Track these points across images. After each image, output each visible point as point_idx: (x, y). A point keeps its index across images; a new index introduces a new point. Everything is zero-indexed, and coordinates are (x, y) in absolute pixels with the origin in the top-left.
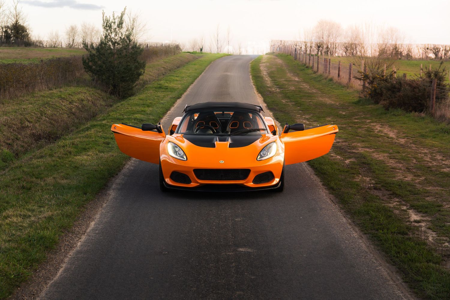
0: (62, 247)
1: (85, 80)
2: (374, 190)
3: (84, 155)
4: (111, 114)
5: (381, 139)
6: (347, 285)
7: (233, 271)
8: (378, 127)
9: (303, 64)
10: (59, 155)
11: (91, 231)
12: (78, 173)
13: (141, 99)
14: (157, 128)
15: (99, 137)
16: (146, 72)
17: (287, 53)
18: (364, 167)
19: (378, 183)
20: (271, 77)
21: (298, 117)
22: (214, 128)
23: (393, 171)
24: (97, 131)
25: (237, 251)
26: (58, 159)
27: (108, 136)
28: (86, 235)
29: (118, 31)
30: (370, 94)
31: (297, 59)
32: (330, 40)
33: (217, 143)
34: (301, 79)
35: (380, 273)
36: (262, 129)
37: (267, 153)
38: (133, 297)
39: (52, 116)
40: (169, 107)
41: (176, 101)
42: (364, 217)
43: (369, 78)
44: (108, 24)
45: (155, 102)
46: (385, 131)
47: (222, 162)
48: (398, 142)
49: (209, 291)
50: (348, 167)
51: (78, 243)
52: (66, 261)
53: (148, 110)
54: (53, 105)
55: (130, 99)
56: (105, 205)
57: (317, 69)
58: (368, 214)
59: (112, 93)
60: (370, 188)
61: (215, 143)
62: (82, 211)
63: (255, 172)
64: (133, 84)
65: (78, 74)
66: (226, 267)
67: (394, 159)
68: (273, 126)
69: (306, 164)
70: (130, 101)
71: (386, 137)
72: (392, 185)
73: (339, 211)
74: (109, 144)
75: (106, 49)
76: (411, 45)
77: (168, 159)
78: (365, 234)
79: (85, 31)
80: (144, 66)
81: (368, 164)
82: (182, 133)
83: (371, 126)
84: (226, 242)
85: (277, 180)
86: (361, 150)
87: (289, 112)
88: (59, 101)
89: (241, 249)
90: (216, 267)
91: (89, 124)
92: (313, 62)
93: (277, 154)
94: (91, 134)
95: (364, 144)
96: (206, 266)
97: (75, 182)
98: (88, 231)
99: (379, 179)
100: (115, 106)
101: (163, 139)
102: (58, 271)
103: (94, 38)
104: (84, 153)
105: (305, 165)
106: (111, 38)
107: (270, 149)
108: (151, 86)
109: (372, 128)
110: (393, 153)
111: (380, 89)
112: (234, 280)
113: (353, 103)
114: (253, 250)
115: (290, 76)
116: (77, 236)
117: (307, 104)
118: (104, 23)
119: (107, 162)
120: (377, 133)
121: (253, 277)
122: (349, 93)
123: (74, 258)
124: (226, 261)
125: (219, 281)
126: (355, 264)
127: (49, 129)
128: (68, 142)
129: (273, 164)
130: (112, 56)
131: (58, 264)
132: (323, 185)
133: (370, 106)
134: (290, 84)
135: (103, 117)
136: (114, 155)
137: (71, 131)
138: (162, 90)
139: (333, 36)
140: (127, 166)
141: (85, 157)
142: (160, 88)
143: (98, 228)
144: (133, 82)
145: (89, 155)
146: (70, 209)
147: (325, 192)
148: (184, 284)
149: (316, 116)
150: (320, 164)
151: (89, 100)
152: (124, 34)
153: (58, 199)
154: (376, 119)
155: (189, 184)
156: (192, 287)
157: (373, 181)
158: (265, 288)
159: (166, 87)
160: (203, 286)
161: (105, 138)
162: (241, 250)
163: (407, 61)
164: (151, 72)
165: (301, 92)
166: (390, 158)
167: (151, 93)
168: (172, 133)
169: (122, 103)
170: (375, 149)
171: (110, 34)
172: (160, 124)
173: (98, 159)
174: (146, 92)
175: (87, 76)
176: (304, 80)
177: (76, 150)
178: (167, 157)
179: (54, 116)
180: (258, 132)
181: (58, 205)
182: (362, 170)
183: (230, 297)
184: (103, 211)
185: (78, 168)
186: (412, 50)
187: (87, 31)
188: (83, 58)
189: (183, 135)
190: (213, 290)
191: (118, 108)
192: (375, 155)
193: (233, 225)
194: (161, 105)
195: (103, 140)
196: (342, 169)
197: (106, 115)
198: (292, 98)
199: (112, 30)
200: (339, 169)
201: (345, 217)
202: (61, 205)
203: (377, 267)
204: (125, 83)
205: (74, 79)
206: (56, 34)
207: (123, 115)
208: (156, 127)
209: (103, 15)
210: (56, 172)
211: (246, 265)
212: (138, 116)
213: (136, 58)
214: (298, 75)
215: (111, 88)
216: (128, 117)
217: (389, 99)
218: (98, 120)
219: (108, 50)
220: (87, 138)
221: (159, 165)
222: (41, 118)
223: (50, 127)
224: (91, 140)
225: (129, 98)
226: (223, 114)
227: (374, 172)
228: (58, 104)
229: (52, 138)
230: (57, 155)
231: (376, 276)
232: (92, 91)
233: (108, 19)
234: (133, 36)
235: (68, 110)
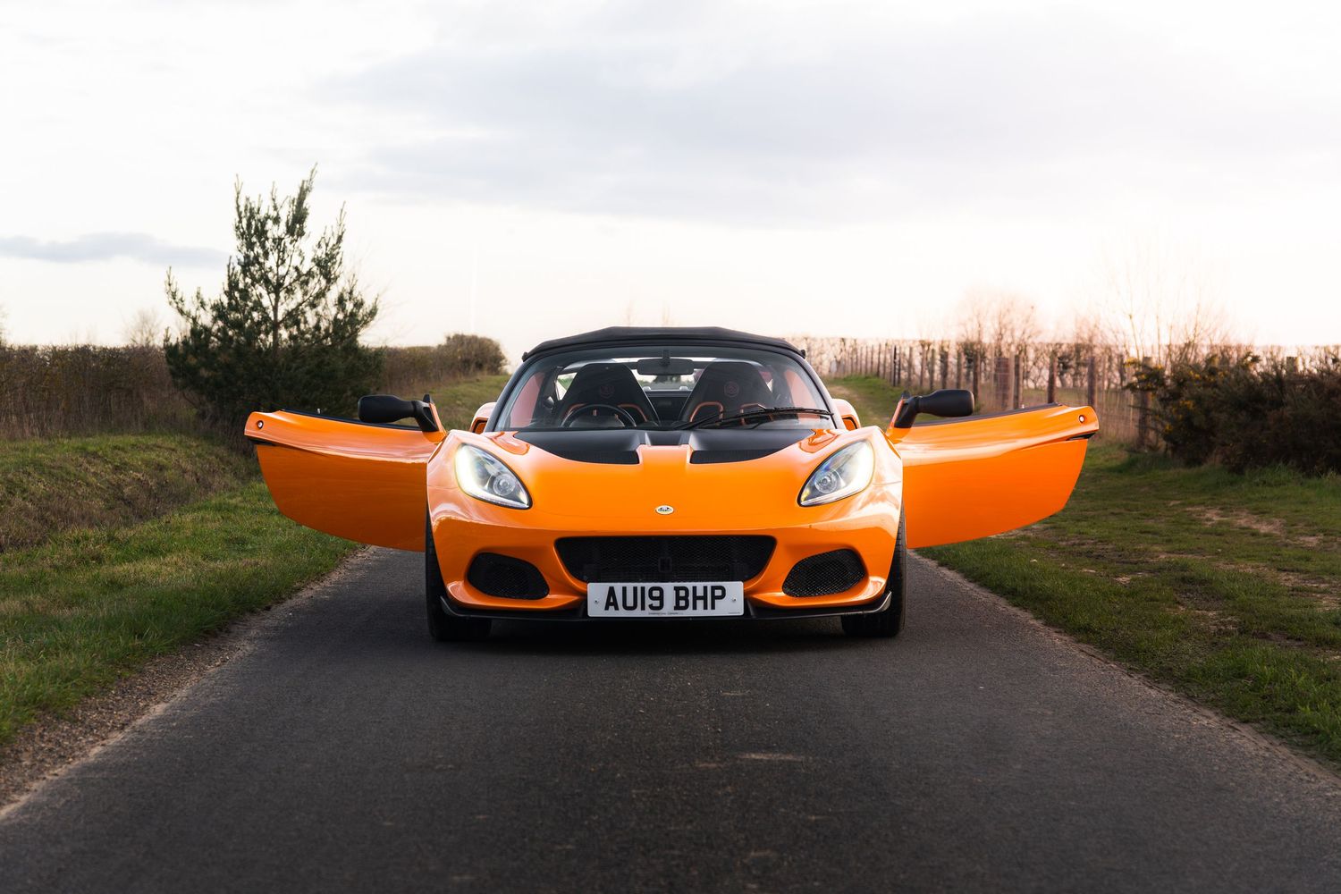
0: (27, 755)
1: (174, 415)
3: (149, 563)
5: (1230, 538)
7: (728, 805)
8: (1211, 516)
10: (56, 563)
11: (149, 723)
14: (415, 415)
18: (1190, 591)
23: (1302, 596)
24: (205, 520)
25: (737, 759)
28: (127, 730)
29: (290, 248)
30: (1169, 438)
33: (645, 450)
36: (813, 412)
37: (837, 478)
39: (49, 497)
42: (1225, 685)
43: (1162, 384)
44: (253, 223)
46: (1243, 521)
47: (666, 510)
48: (1294, 545)
51: (92, 747)
52: (33, 788)
54: (53, 468)
56: (213, 670)
60: (1225, 634)
61: (639, 450)
62: (120, 678)
63: (793, 549)
66: (696, 795)
68: (851, 418)
71: (1246, 535)
73: (1124, 676)
74: (245, 544)
75: (249, 309)
76: (1279, 348)
77: (460, 515)
78: (1245, 722)
81: (1202, 582)
82: (512, 430)
83: (1188, 513)
85: (874, 586)
86: (1167, 558)
88: (77, 460)
89: (755, 755)
90: (656, 796)
93: (876, 486)
95: (1171, 547)
96: (616, 795)
97: (101, 614)
98: (139, 722)
104: (148, 559)
106: (266, 272)
107: (847, 465)
109: (1191, 518)
111: (1206, 414)
114: (802, 757)
116: (92, 731)
118: (240, 218)
119: (234, 576)
120: (1213, 528)
121: (814, 818)
123: (69, 781)
124: (696, 783)
126: (1231, 785)
133: (1172, 471)
136: (261, 565)
140: (306, 594)
141: (153, 567)
143: (181, 716)
145: (165, 564)
147: (1059, 639)
148: (524, 836)
151: (184, 470)
152: (309, 256)
154: (1203, 498)
155: (540, 598)
157: (1231, 619)
162: (752, 757)
166: (1279, 571)
170: (1216, 554)
171: (261, 259)
172: (427, 398)
175: (182, 404)
177: (117, 553)
178: (456, 510)
179: (56, 500)
180: (798, 423)
182: (1184, 596)
183: (721, 865)
184: (205, 681)
189: (515, 432)
192: (1223, 566)
199: (269, 244)
200: (1099, 590)
201: (1150, 687)
205: (135, 415)
209: (238, 193)
219: (253, 311)
220: (166, 532)
222: (9, 503)
224: (178, 535)
226: (666, 362)
228: (72, 469)
232: (197, 446)
233: (255, 206)
234: (341, 263)
235: (108, 488)
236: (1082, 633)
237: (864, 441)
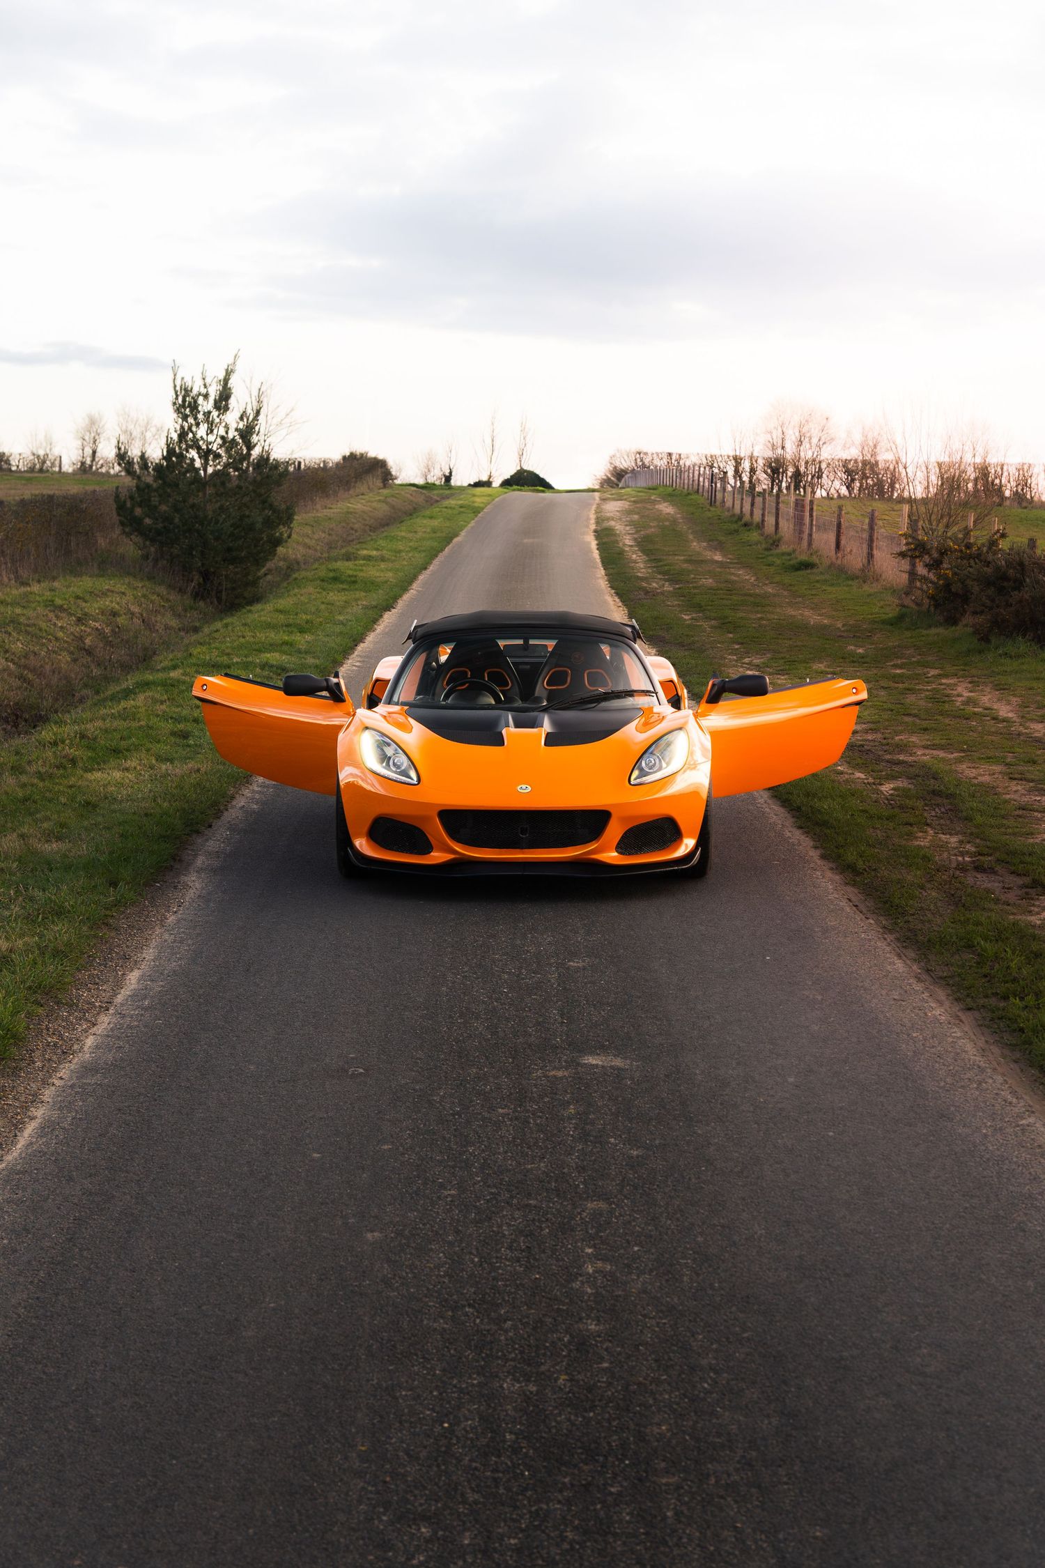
0: (38, 1053)
1: (123, 557)
2: (975, 874)
3: (114, 768)
4: (195, 651)
5: (975, 723)
6: (934, 1178)
7: (571, 1133)
8: (962, 691)
9: (734, 515)
10: (40, 769)
11: (127, 999)
12: (94, 822)
13: (281, 611)
14: (328, 688)
15: (158, 716)
16: (294, 536)
17: (686, 487)
18: (938, 805)
19: (986, 851)
20: (646, 551)
21: (731, 660)
22: (498, 689)
23: (1025, 817)
24: (155, 701)
25: (578, 1064)
26: (35, 781)
27: (185, 712)
28: (111, 1011)
29: (217, 420)
30: (932, 598)
31: (718, 503)
32: (802, 454)
33: (510, 732)
34: (730, 556)
35: (1033, 1139)
36: (643, 691)
37: (660, 760)
38: (255, 1221)
39: (26, 656)
40: (362, 634)
41: (381, 616)
42: (957, 957)
43: (928, 553)
44: (187, 399)
45: (321, 620)
46: (985, 700)
47: (525, 788)
48: (1026, 733)
49: (499, 1198)
50: (891, 804)
51: (87, 1037)
52: (45, 1099)
53: (302, 640)
54: (28, 626)
55: (250, 611)
56: (171, 919)
57: (773, 529)
58: (970, 946)
59: (197, 596)
60: (962, 868)
61: (504, 732)
62: (102, 938)
63: (624, 819)
64: (259, 570)
65: (102, 542)
66: (547, 1118)
67: (1021, 780)
68: (672, 681)
69: (766, 795)
70: (250, 615)
71: (988, 718)
72: (1028, 859)
73: (879, 938)
74: (188, 737)
75: (183, 470)
77: (363, 780)
78: (969, 1009)
79: (127, 427)
80: (290, 518)
82: (404, 704)
83: (943, 687)
84: (543, 1035)
85: (688, 844)
86: (923, 756)
87: (704, 648)
88: (47, 615)
89: (592, 1060)
90: (516, 1119)
91: (130, 682)
92: (764, 509)
93: (690, 765)
94: (136, 707)
95: (927, 737)
96: (487, 1115)
97: (83, 849)
98: (119, 999)
99: (985, 840)
100: (206, 630)
101: (346, 720)
102: (21, 1130)
103: (152, 446)
104: (113, 763)
105: (763, 798)
106: (198, 440)
107: (669, 749)
108: (309, 574)
109: (945, 691)
110: (1016, 765)
111: (963, 583)
112: (576, 1163)
113: (884, 622)
114: (628, 1062)
115: (698, 550)
116: (85, 1015)
117: (754, 625)
118: (177, 396)
119: (182, 789)
120: (962, 707)
121: (635, 1153)
122: (870, 595)
123: (72, 1086)
124: (546, 1100)
125: (529, 1167)
126: (952, 1109)
127: (17, 694)
128: (69, 730)
129: (680, 795)
130: (198, 491)
131: (22, 1107)
132: (823, 857)
133: (933, 631)
134: (700, 569)
135: (171, 660)
136: (203, 770)
137: (81, 701)
138: (341, 586)
139: (810, 443)
140: (240, 802)
141: (117, 775)
142: (335, 579)
143: (150, 990)
144: (259, 563)
145: (127, 769)
146: (66, 932)
147: (831, 880)
148: (418, 1177)
149: (783, 658)
150: (808, 795)
151: (133, 614)
152: (233, 426)
153: (32, 899)
154: (956, 668)
155: (424, 854)
156: (442, 1186)
157: (970, 848)
158: (675, 1190)
159: (353, 579)
160: (479, 1182)
161: (177, 720)
162: (590, 1061)
163: (1020, 510)
164: (308, 536)
165: (734, 592)
166: (1011, 778)
167: (310, 594)
168: (372, 703)
169: (228, 620)
170: (963, 751)
171: (194, 429)
172: (337, 676)
173: (156, 779)
174: (296, 591)
175: (130, 547)
176: (738, 559)
177: (90, 754)
178: (360, 774)
179: (32, 657)
180: (630, 701)
181: (29, 919)
182: (933, 814)
183: (566, 1220)
184: (166, 936)
185: (95, 806)
186: (1033, 479)
187: (131, 427)
188: (117, 496)
189: (406, 708)
190: (512, 1197)
191: (216, 635)
192: (967, 771)
193: (564, 982)
194: (338, 629)
195: (170, 726)
196: (876, 812)
197: (179, 655)
198: (709, 608)
199: (200, 416)
200: (865, 811)
201: (899, 956)
202: (40, 920)
203: (1022, 1118)
204: (237, 567)
205: (91, 555)
206: (46, 436)
207: (228, 654)
208: (325, 684)
209: (175, 375)
210: (28, 819)
211: (610, 1110)
212: (274, 657)
213: (268, 496)
214: (720, 547)
215: (197, 578)
216: (244, 659)
217: (991, 608)
218: (158, 670)
219: (187, 471)
220: (125, 720)
221: (335, 797)
223: (20, 688)
224: (134, 724)
225: (248, 608)
226: (526, 646)
227: (968, 819)
228: (43, 625)
229: (26, 721)
230: (34, 768)
231: (1023, 1149)
232: (142, 587)
233: (189, 384)
234: (259, 432)
235: (73, 640)
236: (850, 871)
237: (680, 729)
